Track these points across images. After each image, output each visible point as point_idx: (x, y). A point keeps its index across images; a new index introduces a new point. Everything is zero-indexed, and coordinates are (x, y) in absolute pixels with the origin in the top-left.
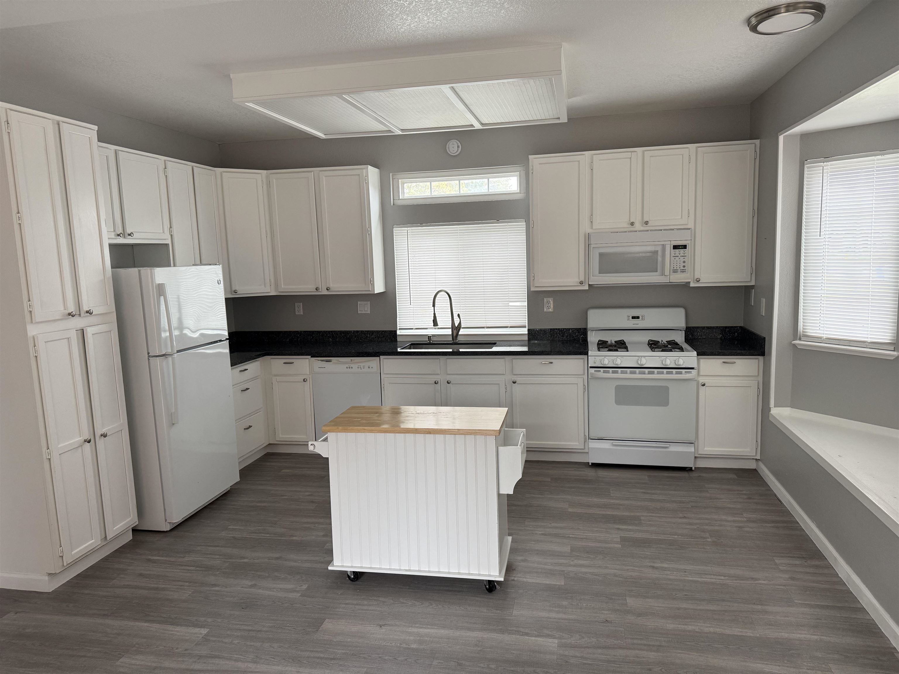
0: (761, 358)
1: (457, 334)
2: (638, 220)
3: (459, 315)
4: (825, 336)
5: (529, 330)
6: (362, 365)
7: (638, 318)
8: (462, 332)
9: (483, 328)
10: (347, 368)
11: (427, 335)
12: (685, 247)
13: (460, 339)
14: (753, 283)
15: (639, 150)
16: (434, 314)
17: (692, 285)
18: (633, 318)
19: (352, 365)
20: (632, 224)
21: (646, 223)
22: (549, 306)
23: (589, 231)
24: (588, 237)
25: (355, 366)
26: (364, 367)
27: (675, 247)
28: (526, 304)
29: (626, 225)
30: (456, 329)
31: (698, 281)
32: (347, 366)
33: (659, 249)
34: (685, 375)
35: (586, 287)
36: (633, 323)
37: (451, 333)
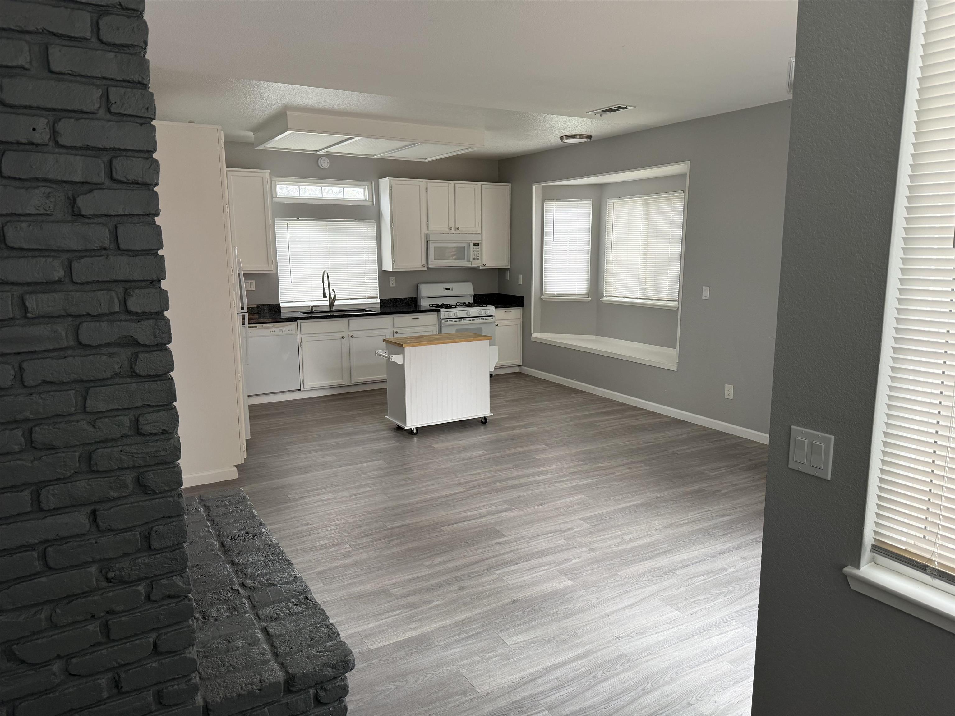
0: (521, 308)
1: (333, 305)
2: (453, 226)
3: (333, 290)
4: (556, 293)
5: (381, 300)
6: (283, 328)
7: (449, 289)
8: (337, 303)
9: (349, 299)
10: (270, 332)
11: (309, 306)
12: (478, 245)
13: (335, 308)
14: (509, 267)
15: (453, 182)
16: (324, 288)
17: (481, 268)
18: (447, 289)
19: (274, 330)
20: (450, 229)
21: (458, 229)
22: (392, 282)
23: (427, 232)
24: (427, 235)
25: (277, 330)
26: (285, 330)
27: (474, 245)
28: (377, 281)
29: (447, 230)
30: (332, 301)
31: (484, 265)
32: (271, 330)
33: (466, 245)
34: (490, 320)
35: (425, 269)
36: (446, 293)
37: (328, 304)
